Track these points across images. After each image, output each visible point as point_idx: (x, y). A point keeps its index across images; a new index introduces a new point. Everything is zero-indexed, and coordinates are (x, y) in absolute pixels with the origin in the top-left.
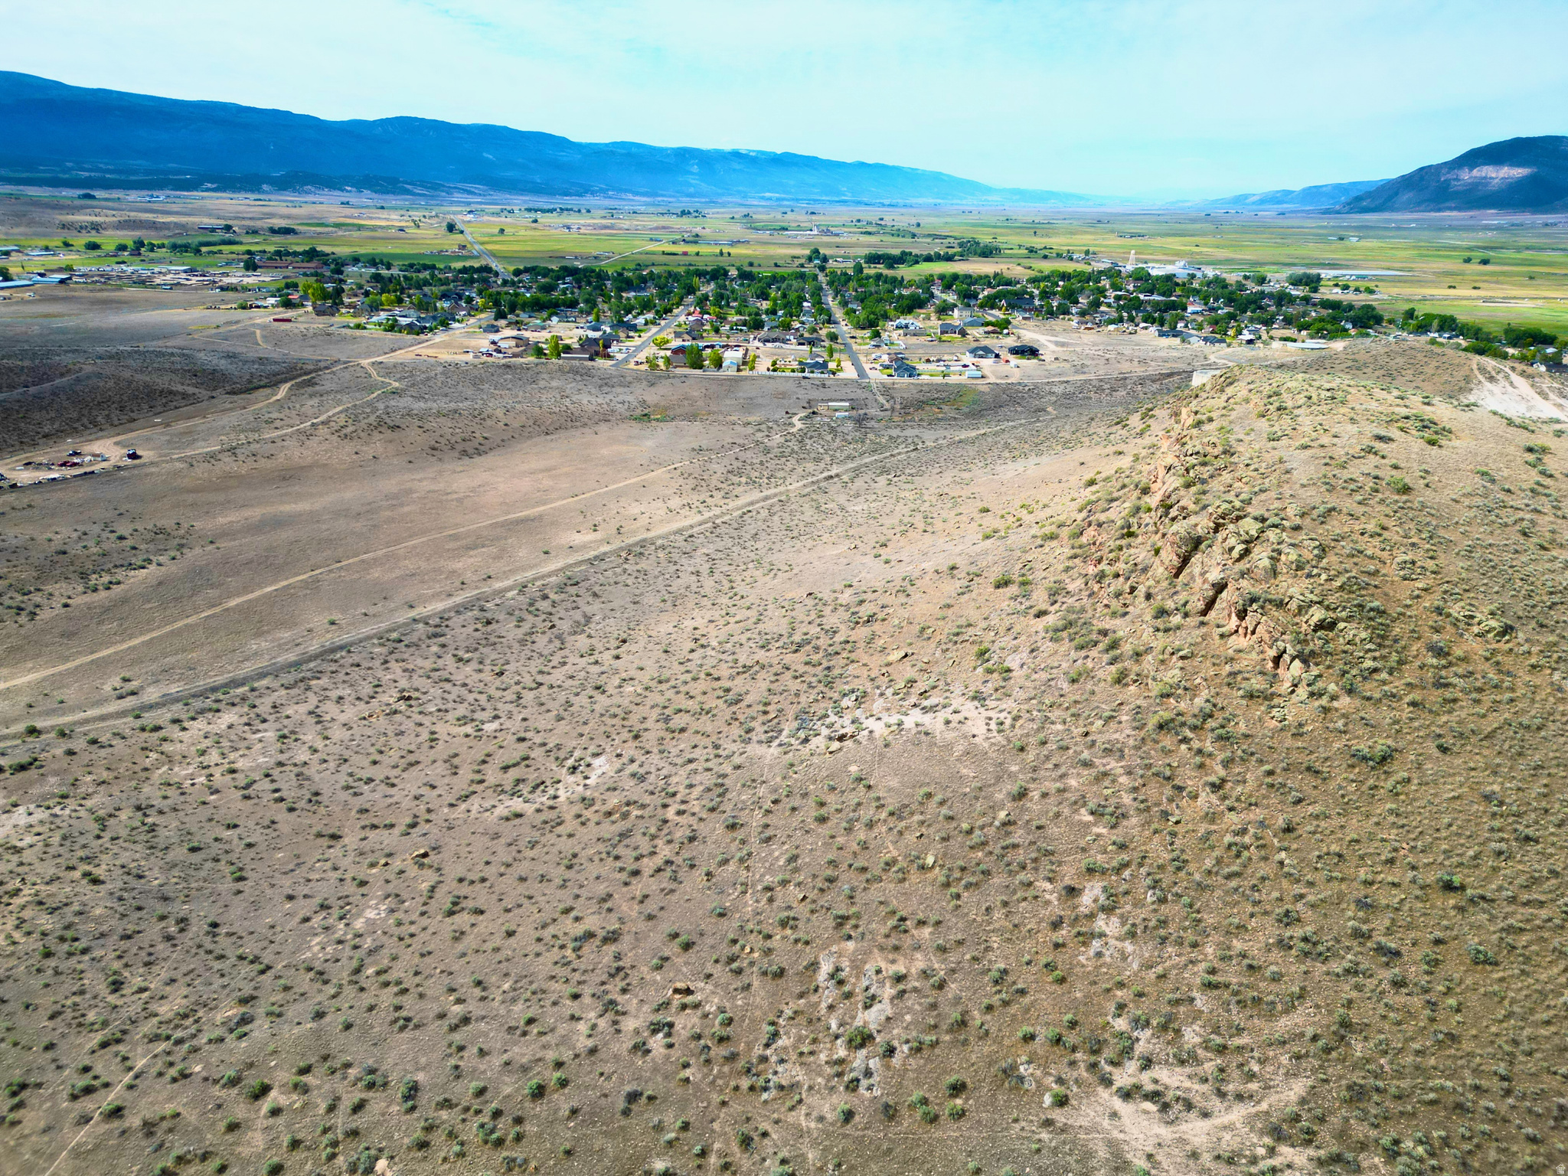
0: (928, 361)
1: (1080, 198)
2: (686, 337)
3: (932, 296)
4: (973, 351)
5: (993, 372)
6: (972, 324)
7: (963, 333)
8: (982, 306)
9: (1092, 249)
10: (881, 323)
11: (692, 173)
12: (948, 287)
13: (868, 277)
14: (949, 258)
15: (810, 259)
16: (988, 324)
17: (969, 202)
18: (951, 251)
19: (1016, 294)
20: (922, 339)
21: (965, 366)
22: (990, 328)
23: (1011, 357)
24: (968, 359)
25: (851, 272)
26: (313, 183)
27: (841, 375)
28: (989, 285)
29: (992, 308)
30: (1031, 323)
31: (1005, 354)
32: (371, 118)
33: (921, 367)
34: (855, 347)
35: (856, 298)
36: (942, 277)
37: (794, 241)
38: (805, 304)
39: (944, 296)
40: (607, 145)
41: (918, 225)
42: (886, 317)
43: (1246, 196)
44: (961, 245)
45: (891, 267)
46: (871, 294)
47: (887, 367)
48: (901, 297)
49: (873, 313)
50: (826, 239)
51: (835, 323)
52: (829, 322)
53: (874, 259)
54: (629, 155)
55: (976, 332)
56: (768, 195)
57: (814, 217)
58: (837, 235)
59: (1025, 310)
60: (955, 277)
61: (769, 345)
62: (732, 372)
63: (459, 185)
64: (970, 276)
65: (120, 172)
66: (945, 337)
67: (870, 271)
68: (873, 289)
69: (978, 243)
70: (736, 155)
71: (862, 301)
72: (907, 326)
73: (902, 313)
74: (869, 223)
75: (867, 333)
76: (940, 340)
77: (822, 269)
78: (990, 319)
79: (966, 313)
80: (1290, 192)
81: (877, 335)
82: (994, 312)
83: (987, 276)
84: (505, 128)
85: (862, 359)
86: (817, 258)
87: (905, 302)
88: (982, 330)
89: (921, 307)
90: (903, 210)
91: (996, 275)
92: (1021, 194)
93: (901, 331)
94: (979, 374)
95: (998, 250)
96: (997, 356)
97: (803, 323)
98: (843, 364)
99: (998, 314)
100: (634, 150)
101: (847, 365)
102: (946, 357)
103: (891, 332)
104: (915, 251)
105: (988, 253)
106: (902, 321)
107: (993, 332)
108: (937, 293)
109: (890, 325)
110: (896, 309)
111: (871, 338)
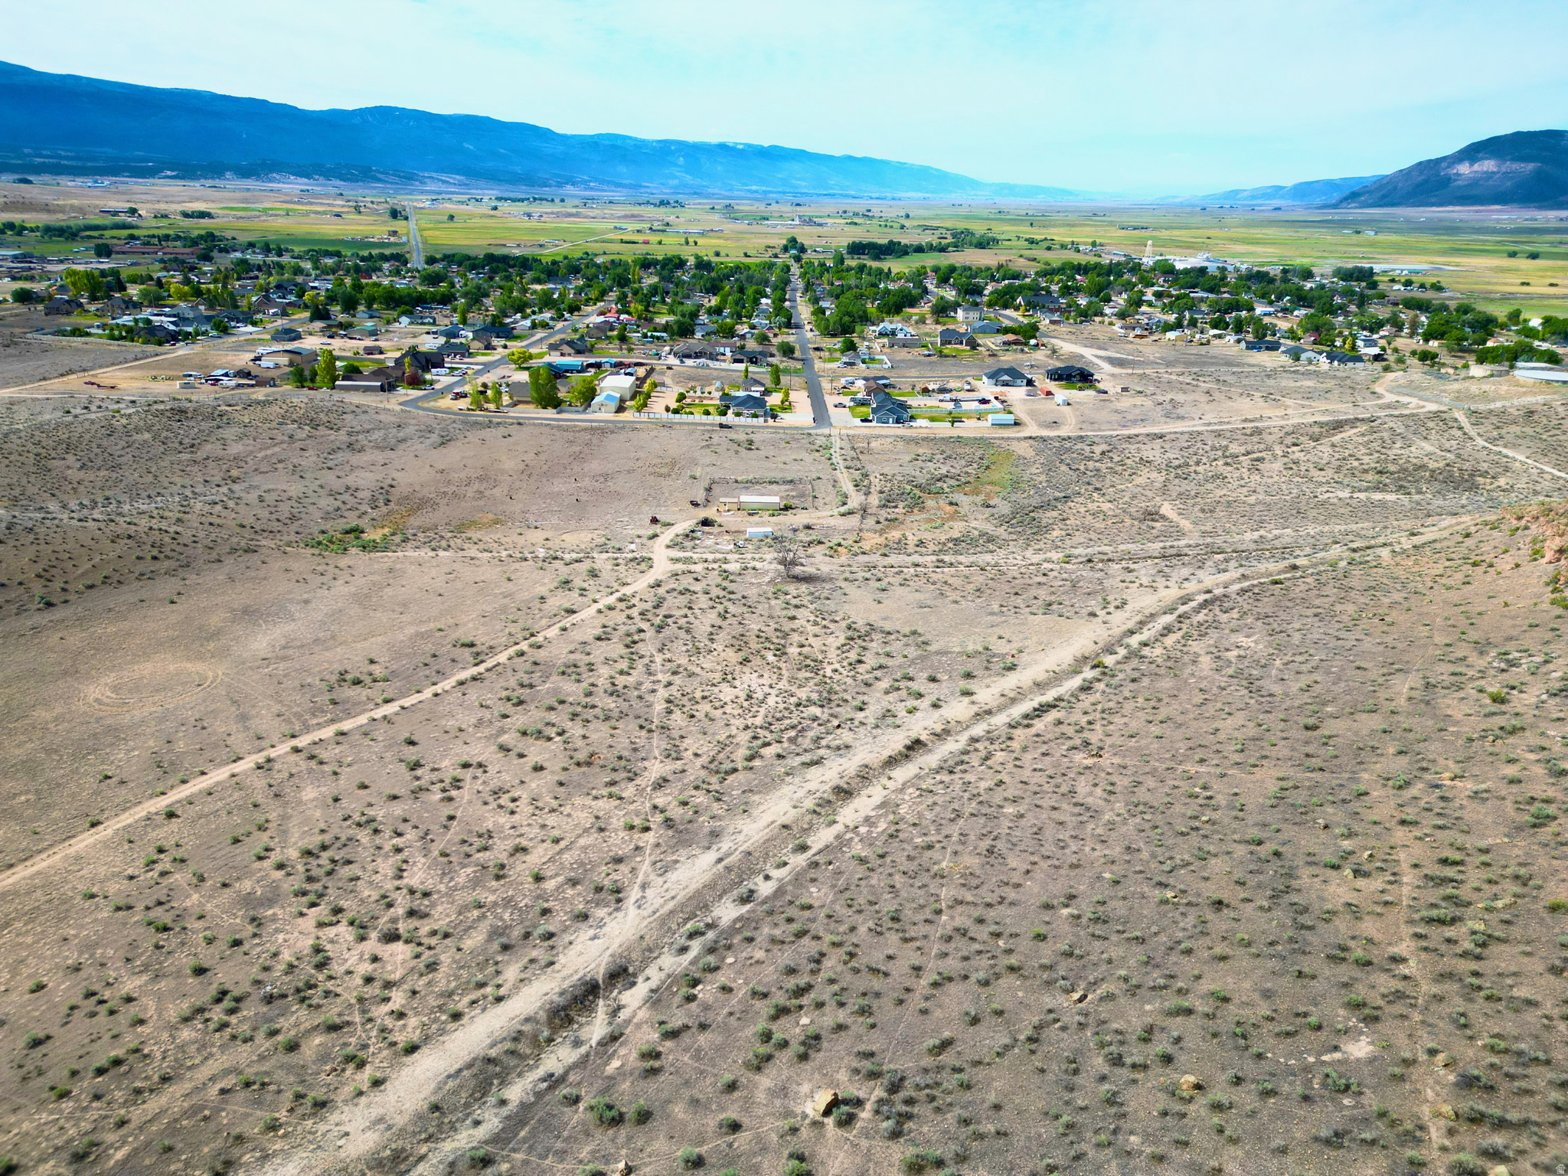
0: (926, 391)
1: (1070, 193)
2: (566, 349)
3: (926, 291)
4: (994, 376)
5: (1032, 413)
6: (983, 330)
7: (973, 345)
8: (990, 305)
9: (1098, 241)
10: (858, 328)
11: (676, 165)
12: (944, 280)
13: (849, 269)
14: (943, 249)
15: (786, 249)
16: (1007, 331)
17: (956, 197)
18: (944, 242)
19: (1030, 288)
20: (916, 351)
21: (984, 401)
22: (1011, 337)
23: (1052, 386)
24: (987, 388)
25: (830, 263)
26: (278, 172)
27: (787, 419)
28: (993, 278)
29: (1005, 307)
30: (1063, 329)
31: (1044, 383)
32: (350, 108)
33: (915, 401)
34: (818, 365)
35: (831, 294)
36: (936, 270)
37: (773, 231)
38: (764, 301)
39: (941, 292)
40: (592, 137)
41: (908, 216)
42: (866, 319)
43: (1237, 192)
44: (954, 236)
45: (877, 258)
46: (850, 288)
47: (863, 403)
48: (887, 292)
49: (848, 314)
50: (807, 229)
51: (798, 326)
52: (789, 325)
53: (857, 249)
54: (614, 146)
55: (992, 342)
56: (754, 188)
57: (798, 208)
58: (820, 225)
59: (1052, 311)
60: (952, 269)
61: (689, 362)
62: (607, 415)
63: (434, 175)
64: (970, 269)
65: (79, 159)
66: (948, 349)
67: (852, 262)
68: (853, 282)
69: (973, 234)
70: (723, 147)
71: (837, 297)
72: (893, 333)
73: (888, 313)
74: (856, 214)
75: (837, 343)
76: (941, 355)
77: (798, 259)
78: (1006, 323)
79: (974, 315)
80: (1281, 188)
81: (851, 347)
82: (1009, 312)
83: (988, 269)
84: (488, 118)
85: (826, 385)
86: (794, 247)
87: (892, 299)
88: (1001, 338)
89: (912, 306)
90: (892, 203)
91: (1000, 267)
92: (1010, 189)
93: (885, 340)
94: (1010, 418)
95: (996, 241)
96: (1030, 383)
97: (753, 327)
98: (794, 396)
99: (1012, 316)
100: (619, 143)
101: (800, 398)
102: (952, 385)
103: (871, 340)
104: (904, 242)
105: (984, 244)
106: (887, 325)
107: (1016, 343)
108: (930, 287)
109: (872, 330)
110: (879, 307)
111: (843, 352)
